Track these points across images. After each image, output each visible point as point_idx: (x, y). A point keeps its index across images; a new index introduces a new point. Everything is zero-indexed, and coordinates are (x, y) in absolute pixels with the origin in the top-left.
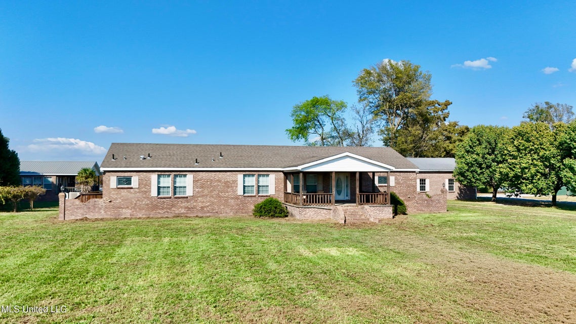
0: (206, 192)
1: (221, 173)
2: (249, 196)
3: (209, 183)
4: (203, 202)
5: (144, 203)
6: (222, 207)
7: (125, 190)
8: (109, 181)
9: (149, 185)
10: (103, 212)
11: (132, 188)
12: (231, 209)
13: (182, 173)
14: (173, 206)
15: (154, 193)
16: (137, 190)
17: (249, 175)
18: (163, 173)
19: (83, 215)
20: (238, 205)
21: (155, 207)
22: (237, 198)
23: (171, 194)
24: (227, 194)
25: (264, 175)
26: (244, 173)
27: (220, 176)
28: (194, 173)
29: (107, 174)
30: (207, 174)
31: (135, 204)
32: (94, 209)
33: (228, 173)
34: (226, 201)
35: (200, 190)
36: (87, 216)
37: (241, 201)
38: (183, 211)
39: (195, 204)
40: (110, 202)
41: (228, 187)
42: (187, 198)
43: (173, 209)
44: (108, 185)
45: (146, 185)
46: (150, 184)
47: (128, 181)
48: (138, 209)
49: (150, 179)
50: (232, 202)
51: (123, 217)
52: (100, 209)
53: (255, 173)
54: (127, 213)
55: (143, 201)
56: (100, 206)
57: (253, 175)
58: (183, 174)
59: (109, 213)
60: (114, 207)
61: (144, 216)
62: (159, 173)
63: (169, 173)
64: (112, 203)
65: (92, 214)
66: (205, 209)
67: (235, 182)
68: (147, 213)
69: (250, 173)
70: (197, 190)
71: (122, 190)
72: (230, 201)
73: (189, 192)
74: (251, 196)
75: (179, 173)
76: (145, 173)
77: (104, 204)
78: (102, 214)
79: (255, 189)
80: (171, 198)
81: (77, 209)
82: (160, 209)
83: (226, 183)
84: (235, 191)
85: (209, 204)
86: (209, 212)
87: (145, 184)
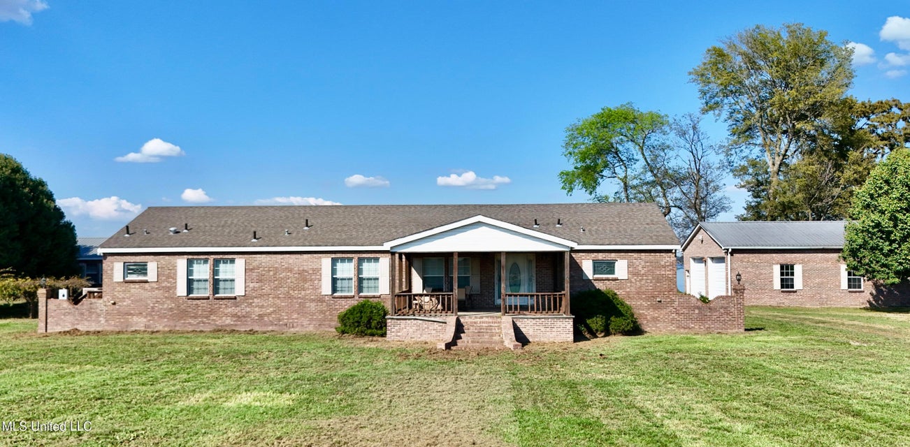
0: (267, 289)
1: (293, 256)
2: (341, 297)
3: (271, 273)
4: (262, 306)
5: (166, 306)
6: (295, 316)
7: (137, 286)
8: (112, 269)
9: (172, 276)
10: (102, 320)
11: (146, 282)
12: (311, 320)
13: (226, 257)
14: (212, 312)
15: (182, 290)
16: (155, 285)
17: (343, 260)
18: (195, 257)
19: (73, 324)
20: (322, 312)
21: (182, 314)
22: (321, 299)
23: (208, 293)
24: (303, 293)
25: (369, 260)
26: (333, 256)
27: (291, 261)
28: (246, 256)
29: (109, 258)
30: (268, 257)
31: (153, 308)
32: (90, 316)
33: (305, 256)
34: (302, 305)
35: (257, 285)
36: (79, 327)
37: (328, 305)
38: (228, 321)
39: (248, 309)
40: (114, 304)
41: (305, 280)
42: (235, 298)
43: (213, 317)
44: (111, 277)
45: (168, 277)
46: (175, 274)
47: (142, 269)
48: (156, 317)
49: (174, 268)
50: (312, 306)
51: (133, 329)
52: (99, 315)
53: (353, 255)
54: (139, 323)
55: (163, 303)
56: (98, 311)
57: (350, 260)
58: (229, 257)
59: (113, 323)
60: (119, 313)
61: (167, 329)
62: (190, 257)
63: (206, 257)
64: (117, 307)
65: (86, 323)
66: (266, 319)
67: (317, 271)
68: (172, 323)
69: (344, 255)
70: (251, 285)
71: (132, 285)
72: (308, 305)
73: (239, 290)
74: (346, 297)
75: (221, 256)
76: (167, 257)
77: (105, 308)
78: (102, 324)
79: (354, 283)
80: (208, 298)
81: (64, 315)
82: (191, 317)
83: (302, 272)
84: (318, 288)
85: (271, 309)
86: (272, 324)
87: (167, 275)
